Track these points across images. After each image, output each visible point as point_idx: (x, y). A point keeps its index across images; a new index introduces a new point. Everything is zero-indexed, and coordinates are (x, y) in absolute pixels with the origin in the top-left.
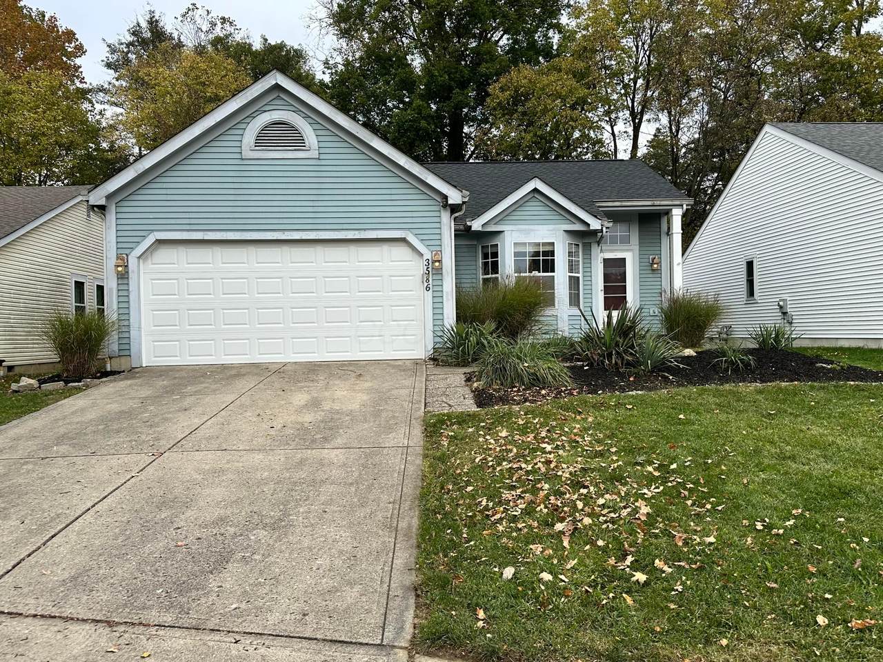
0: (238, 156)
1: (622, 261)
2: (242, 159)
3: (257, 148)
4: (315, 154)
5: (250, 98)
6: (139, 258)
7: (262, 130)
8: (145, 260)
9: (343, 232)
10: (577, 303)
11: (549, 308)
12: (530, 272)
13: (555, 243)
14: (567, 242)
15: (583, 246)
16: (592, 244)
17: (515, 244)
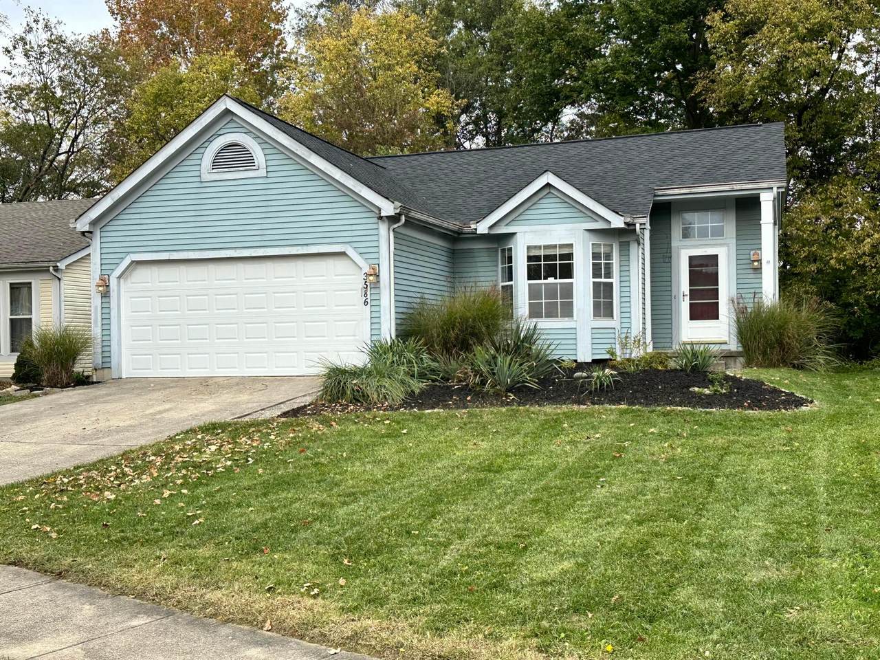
0: (197, 179)
1: (714, 259)
2: (201, 182)
3: (214, 171)
4: (262, 173)
5: (204, 125)
6: (119, 277)
7: (219, 153)
8: (126, 280)
9: (287, 248)
10: (609, 313)
11: (566, 319)
12: (546, 278)
13: (574, 245)
14: (591, 243)
15: (620, 245)
16: (631, 243)
17: (529, 248)
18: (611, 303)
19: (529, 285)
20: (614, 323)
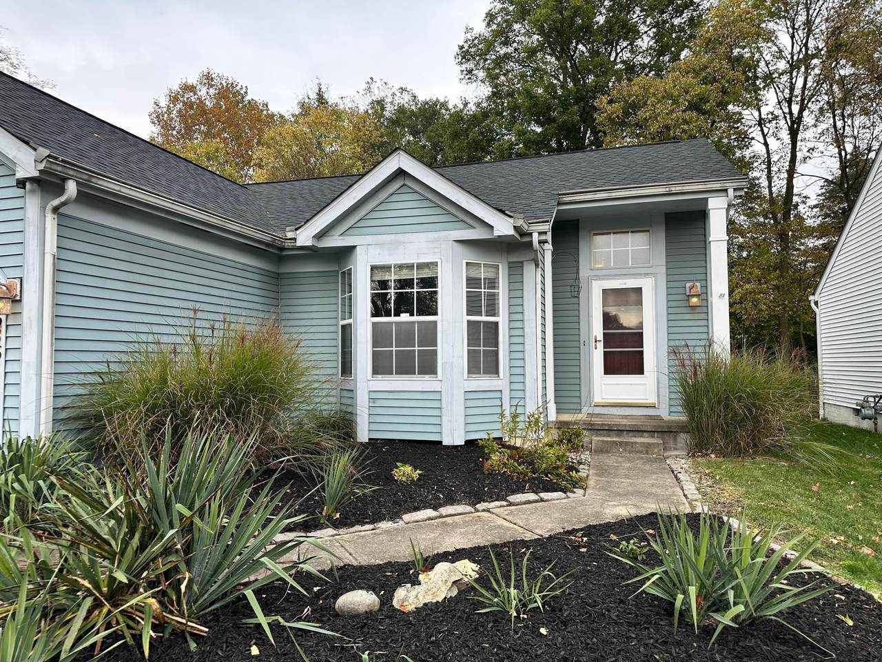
10: (493, 369)
11: (427, 377)
12: (397, 314)
13: (439, 264)
14: (464, 262)
15: (509, 267)
16: (525, 263)
17: (373, 268)
18: (496, 353)
19: (374, 324)
20: (501, 382)
